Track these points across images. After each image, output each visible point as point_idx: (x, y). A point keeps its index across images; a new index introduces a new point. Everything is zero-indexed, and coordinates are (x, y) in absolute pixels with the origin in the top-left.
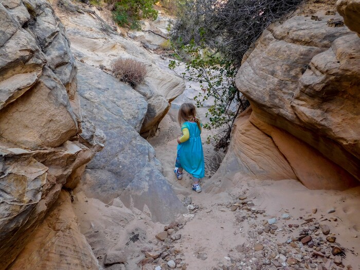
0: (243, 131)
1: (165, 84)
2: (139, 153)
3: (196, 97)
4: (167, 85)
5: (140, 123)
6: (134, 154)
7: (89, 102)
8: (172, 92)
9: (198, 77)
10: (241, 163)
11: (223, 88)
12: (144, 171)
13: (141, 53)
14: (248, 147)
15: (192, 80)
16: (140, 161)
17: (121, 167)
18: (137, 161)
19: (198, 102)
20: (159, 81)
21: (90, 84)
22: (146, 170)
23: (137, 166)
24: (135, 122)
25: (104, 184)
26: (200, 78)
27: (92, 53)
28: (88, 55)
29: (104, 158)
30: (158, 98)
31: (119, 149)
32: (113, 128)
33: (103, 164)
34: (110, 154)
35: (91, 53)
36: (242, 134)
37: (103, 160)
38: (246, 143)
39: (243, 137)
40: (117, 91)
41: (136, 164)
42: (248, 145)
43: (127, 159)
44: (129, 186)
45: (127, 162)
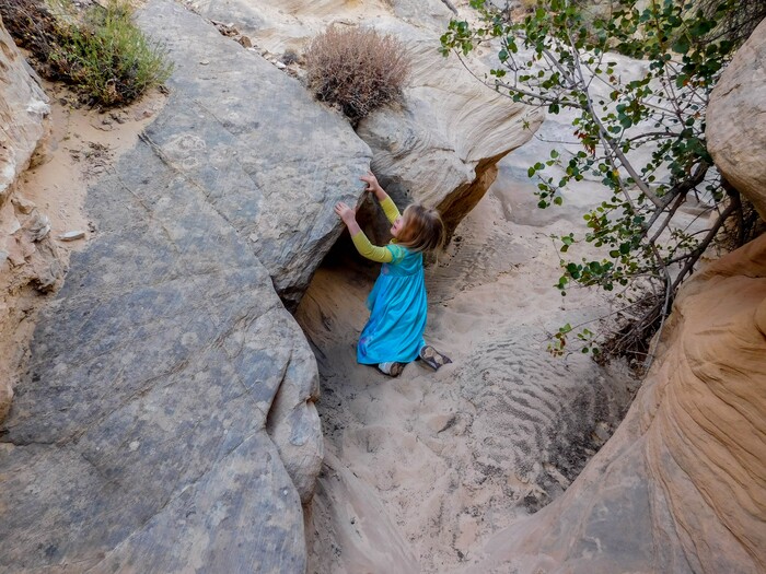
0: (710, 368)
1: (477, 110)
2: (237, 390)
3: (539, 166)
4: (480, 115)
5: (314, 253)
6: (214, 392)
7: (164, 169)
8: (493, 136)
9: (547, 85)
10: (666, 526)
11: (657, 136)
12: (222, 474)
13: (435, 16)
14: (721, 454)
15: (526, 98)
16: (227, 423)
17: (134, 445)
18: (216, 423)
19: (542, 187)
20: (458, 99)
21: (204, 111)
22: (231, 470)
23: (203, 450)
24: (288, 249)
25: (26, 525)
26: (551, 94)
27: (290, 17)
28: (276, 24)
29: (90, 398)
30: (429, 157)
31: (164, 366)
32: (190, 273)
33: (72, 426)
34: (120, 382)
35: (285, 17)
36: (704, 379)
37: (85, 407)
38: (712, 433)
39: (705, 397)
40: (284, 133)
41: (202, 438)
42: (725, 444)
43: (178, 413)
44: (123, 547)
45: (169, 426)
